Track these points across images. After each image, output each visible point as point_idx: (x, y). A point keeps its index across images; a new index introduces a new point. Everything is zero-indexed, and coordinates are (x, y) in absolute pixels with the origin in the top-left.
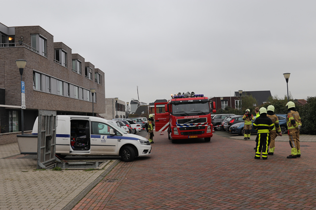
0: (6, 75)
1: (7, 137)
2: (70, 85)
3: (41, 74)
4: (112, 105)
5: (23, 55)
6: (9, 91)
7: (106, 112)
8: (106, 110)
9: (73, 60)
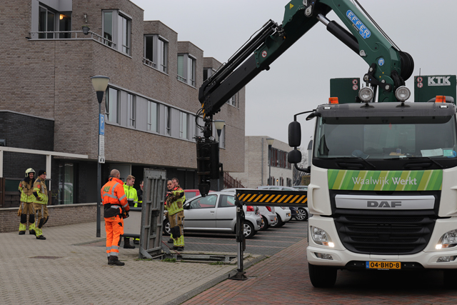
0: (56, 92)
1: (61, 211)
2: (172, 110)
3: (118, 90)
4: (260, 154)
5: (90, 55)
6: (61, 124)
7: (246, 168)
8: (246, 163)
9: (179, 55)
